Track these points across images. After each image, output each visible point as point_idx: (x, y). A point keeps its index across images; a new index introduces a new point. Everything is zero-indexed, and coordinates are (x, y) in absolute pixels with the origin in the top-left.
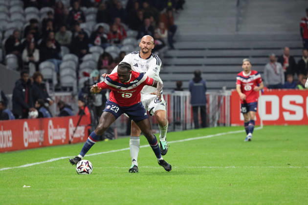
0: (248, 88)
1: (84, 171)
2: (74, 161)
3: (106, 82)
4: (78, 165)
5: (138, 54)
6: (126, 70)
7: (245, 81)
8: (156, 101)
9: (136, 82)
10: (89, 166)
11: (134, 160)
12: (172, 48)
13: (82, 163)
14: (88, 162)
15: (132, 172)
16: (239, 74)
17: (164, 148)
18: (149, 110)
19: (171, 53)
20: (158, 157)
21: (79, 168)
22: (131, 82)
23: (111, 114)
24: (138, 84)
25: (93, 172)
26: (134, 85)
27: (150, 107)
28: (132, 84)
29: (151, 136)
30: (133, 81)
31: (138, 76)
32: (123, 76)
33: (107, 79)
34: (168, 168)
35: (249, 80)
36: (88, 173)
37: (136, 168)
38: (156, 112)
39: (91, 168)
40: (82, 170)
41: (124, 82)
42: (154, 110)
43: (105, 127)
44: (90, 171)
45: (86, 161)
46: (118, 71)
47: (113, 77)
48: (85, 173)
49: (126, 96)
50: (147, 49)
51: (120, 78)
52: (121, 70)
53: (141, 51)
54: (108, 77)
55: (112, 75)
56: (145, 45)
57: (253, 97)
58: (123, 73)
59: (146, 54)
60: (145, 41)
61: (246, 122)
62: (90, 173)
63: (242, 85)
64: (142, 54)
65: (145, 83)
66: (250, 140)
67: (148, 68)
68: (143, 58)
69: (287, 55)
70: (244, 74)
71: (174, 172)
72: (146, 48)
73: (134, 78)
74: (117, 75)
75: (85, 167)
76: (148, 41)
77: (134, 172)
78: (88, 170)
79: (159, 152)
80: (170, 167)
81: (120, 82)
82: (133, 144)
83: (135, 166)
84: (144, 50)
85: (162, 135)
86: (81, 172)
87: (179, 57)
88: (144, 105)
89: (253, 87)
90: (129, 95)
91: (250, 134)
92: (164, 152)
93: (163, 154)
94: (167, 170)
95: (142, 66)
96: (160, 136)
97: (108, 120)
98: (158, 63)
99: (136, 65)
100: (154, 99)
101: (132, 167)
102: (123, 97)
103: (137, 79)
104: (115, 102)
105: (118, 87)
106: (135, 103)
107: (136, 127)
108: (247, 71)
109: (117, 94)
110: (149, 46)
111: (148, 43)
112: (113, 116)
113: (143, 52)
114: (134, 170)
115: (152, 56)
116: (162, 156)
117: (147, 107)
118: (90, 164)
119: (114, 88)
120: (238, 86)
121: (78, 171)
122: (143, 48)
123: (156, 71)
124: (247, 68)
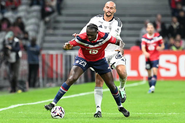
0: (151, 48)
1: (58, 115)
2: (48, 107)
3: (77, 40)
4: (52, 110)
5: (102, 17)
6: (94, 30)
7: (148, 42)
8: (117, 57)
9: (102, 41)
10: (62, 111)
11: (98, 107)
12: (60, 14)
13: (56, 108)
14: (61, 108)
15: (96, 117)
16: (144, 36)
17: (123, 97)
18: (111, 65)
19: (60, 18)
20: (119, 105)
21: (53, 112)
22: (97, 41)
23: (80, 68)
24: (104, 42)
25: (65, 117)
26: (100, 43)
27: (112, 62)
28: (99, 42)
29: (113, 86)
30: (100, 40)
31: (104, 36)
32: (91, 35)
33: (77, 38)
34: (127, 115)
35: (152, 41)
36: (61, 117)
37: (100, 113)
38: (117, 67)
39: (63, 113)
40: (56, 114)
41: (92, 41)
42: (115, 65)
43: (75, 78)
44: (63, 115)
45: (59, 107)
46: (87, 31)
47: (82, 36)
48: (58, 117)
49: (93, 52)
50: (111, 13)
51: (89, 37)
52: (89, 30)
53: (105, 15)
54: (78, 36)
55: (82, 35)
56: (109, 9)
57: (155, 56)
58: (91, 33)
59: (109, 17)
60: (108, 6)
61: (150, 77)
62: (62, 117)
63: (147, 45)
64: (105, 17)
65: (109, 42)
66: (153, 92)
67: (110, 29)
68: (107, 21)
69: (159, 21)
70: (149, 36)
71: (132, 117)
72: (109, 12)
73: (100, 37)
74: (86, 34)
75: (58, 112)
76: (110, 7)
77: (99, 117)
78: (61, 114)
79: (119, 100)
80: (129, 113)
81: (88, 41)
82: (97, 94)
83: (99, 112)
84: (108, 14)
85: (121, 86)
86: (55, 116)
87: (66, 22)
88: (107, 60)
89: (155, 47)
90: (96, 52)
91: (153, 87)
92: (123, 100)
93: (123, 102)
94: (126, 116)
95: (106, 27)
96: (120, 86)
97: (77, 73)
98: (119, 25)
99: (101, 26)
100: (115, 55)
101: (96, 113)
102: (90, 53)
103: (102, 38)
104: (84, 57)
105: (86, 45)
106: (100, 59)
107: (99, 79)
108: (150, 34)
109: (85, 51)
110: (111, 11)
111: (111, 8)
112: (81, 69)
113: (107, 16)
114: (98, 115)
115: (114, 19)
116: (121, 103)
117: (109, 62)
118: (63, 109)
119: (83, 46)
120: (143, 46)
121: (52, 115)
122: (107, 12)
123: (118, 32)
124: (150, 31)
